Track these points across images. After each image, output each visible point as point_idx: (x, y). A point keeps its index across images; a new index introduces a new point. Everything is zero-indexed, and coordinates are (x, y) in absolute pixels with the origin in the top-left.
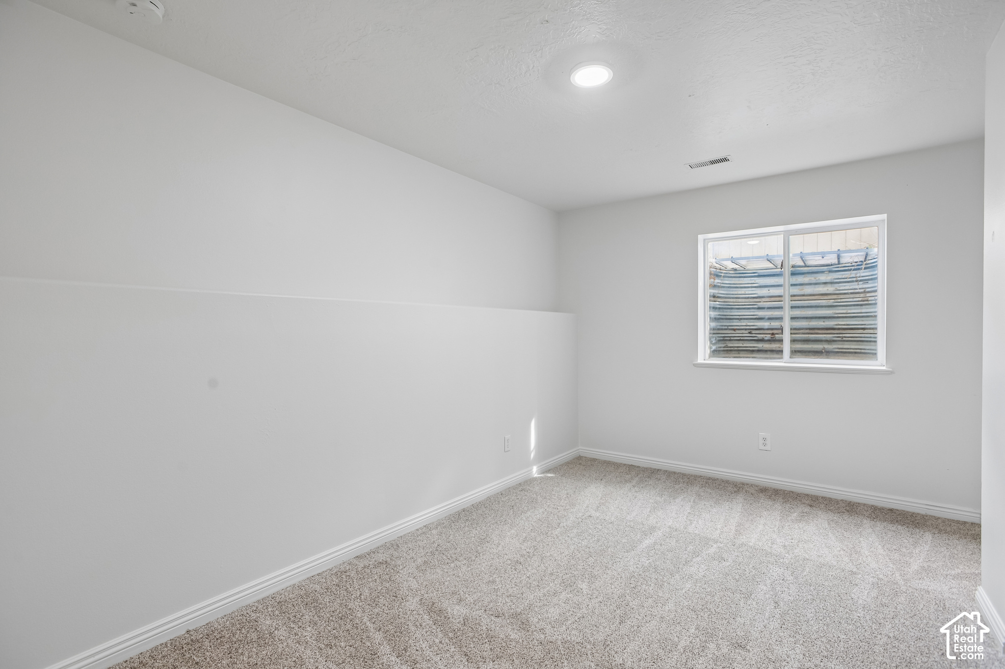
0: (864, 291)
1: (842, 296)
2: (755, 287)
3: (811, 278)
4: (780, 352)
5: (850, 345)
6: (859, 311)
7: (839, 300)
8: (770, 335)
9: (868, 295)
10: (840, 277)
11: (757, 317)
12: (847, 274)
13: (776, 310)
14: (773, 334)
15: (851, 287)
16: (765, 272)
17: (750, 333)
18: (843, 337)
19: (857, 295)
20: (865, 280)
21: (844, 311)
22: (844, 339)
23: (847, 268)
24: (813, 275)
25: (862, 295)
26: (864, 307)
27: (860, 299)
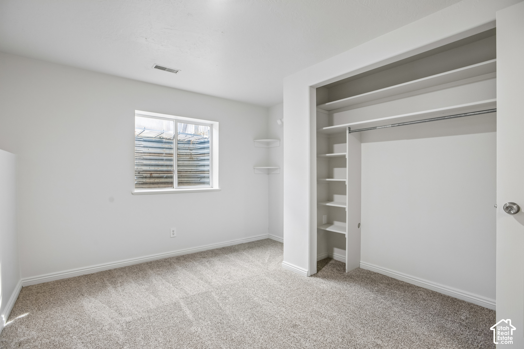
0: (191, 154)
1: (181, 156)
2: (141, 147)
3: (168, 145)
4: (172, 183)
5: (184, 179)
6: (188, 163)
7: (180, 158)
8: (149, 175)
9: (192, 156)
10: (180, 146)
11: (143, 164)
12: (183, 145)
13: (152, 160)
14: (151, 174)
15: (185, 152)
16: (147, 139)
17: (139, 173)
18: (182, 175)
19: (188, 156)
20: (191, 149)
21: (182, 163)
22: (182, 176)
23: (183, 143)
24: (169, 144)
25: (190, 156)
26: (190, 161)
27: (189, 158)
